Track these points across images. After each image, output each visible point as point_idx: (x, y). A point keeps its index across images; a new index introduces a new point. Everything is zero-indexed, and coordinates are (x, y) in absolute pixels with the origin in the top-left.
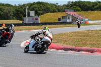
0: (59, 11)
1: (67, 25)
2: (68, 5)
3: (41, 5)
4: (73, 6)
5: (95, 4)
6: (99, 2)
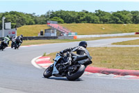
0: (36, 23)
1: (52, 41)
2: (48, 16)
3: (15, 16)
4: (53, 16)
5: (81, 14)
6: (87, 12)
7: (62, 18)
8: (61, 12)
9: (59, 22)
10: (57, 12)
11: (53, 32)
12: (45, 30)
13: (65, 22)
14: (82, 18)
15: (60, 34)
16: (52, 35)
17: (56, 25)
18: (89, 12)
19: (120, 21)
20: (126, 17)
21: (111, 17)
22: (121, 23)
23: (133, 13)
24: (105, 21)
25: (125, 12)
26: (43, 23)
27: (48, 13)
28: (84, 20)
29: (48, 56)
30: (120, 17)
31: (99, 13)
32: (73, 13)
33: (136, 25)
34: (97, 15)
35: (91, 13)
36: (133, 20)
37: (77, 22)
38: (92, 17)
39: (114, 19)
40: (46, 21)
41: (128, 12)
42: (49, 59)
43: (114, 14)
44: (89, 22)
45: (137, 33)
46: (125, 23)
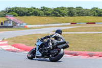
2: (6, 11)
4: (10, 11)
5: (30, 10)
6: (35, 8)
7: (16, 12)
8: (16, 8)
9: (14, 15)
10: (13, 8)
11: (10, 23)
12: (4, 22)
13: (19, 15)
14: (31, 13)
15: (15, 24)
16: (9, 25)
17: (12, 18)
18: (36, 8)
19: (59, 15)
20: (63, 12)
21: (53, 12)
22: (60, 16)
23: (69, 8)
24: (48, 15)
25: (63, 8)
26: (3, 17)
27: (6, 9)
28: (32, 14)
29: (6, 40)
30: (59, 12)
31: (44, 9)
32: (25, 9)
33: (71, 18)
34: (42, 10)
35: (37, 9)
36: (69, 14)
37: (28, 15)
38: (38, 12)
39: (55, 13)
40: (5, 15)
41: (65, 8)
42: (6, 42)
43: (55, 10)
44: (36, 16)
45: (72, 24)
46: (63, 16)
